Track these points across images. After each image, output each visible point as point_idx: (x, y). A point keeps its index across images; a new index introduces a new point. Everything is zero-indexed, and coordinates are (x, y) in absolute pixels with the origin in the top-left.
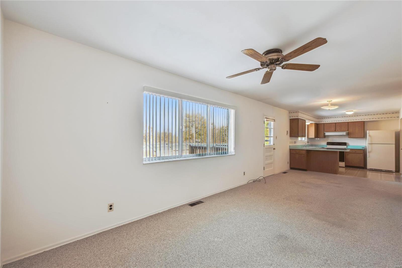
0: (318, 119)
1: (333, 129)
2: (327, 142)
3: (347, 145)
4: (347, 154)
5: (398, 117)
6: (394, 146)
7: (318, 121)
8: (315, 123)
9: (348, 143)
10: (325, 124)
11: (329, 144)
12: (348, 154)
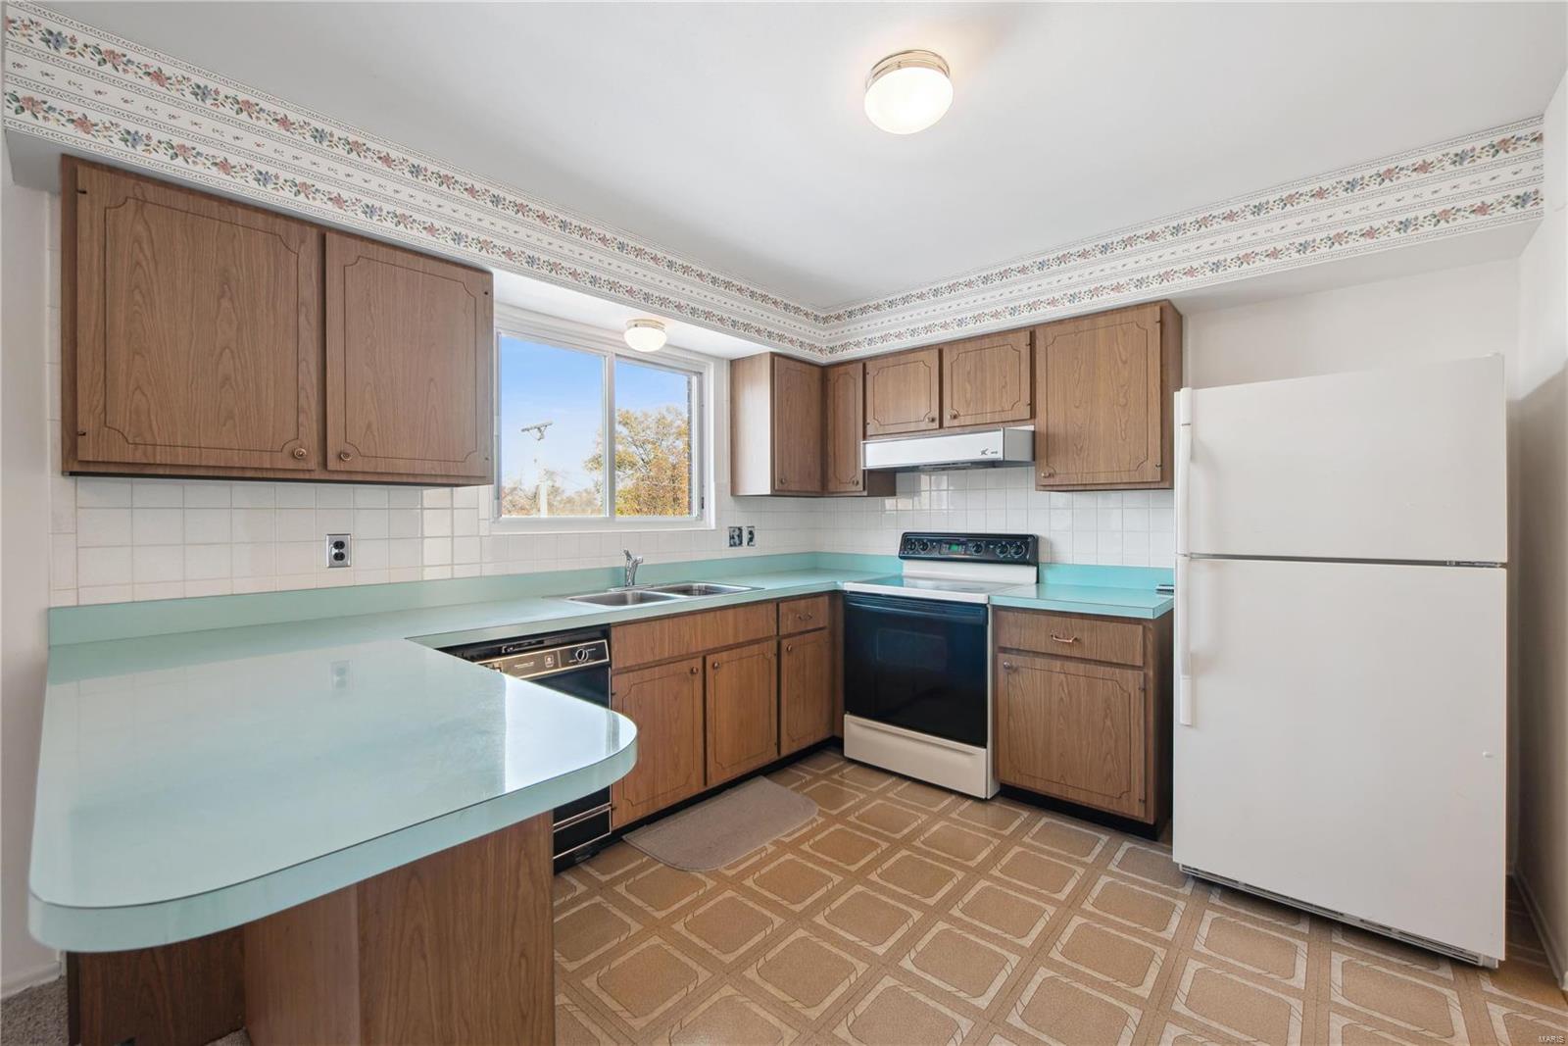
0: (826, 320)
1: (923, 411)
2: (905, 535)
3: (1043, 557)
4: (1005, 660)
5: (1522, 200)
6: (1493, 590)
7: (818, 345)
8: (773, 355)
9: (1051, 545)
10: (870, 365)
11: (915, 545)
12: (1016, 660)
